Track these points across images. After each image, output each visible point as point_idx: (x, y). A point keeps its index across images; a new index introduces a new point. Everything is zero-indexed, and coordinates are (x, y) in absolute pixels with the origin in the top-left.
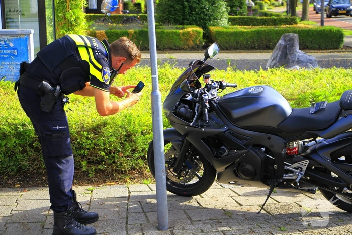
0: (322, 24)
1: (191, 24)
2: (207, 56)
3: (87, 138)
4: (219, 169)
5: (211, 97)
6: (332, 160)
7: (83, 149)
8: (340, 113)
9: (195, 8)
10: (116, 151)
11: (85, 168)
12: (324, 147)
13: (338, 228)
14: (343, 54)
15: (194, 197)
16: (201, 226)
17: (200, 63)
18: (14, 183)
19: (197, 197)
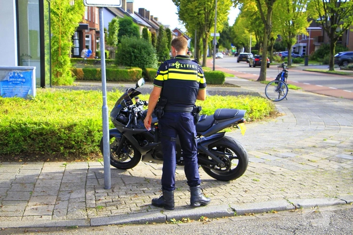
0: (214, 70)
1: (135, 66)
2: (137, 86)
3: (64, 133)
4: (143, 154)
5: (139, 110)
6: (209, 149)
7: (62, 139)
8: (213, 122)
9: (138, 57)
10: (82, 141)
11: (62, 151)
12: (204, 142)
13: (210, 189)
14: (224, 88)
15: (128, 170)
16: (130, 187)
17: (133, 90)
18: (19, 159)
19: (130, 170)
